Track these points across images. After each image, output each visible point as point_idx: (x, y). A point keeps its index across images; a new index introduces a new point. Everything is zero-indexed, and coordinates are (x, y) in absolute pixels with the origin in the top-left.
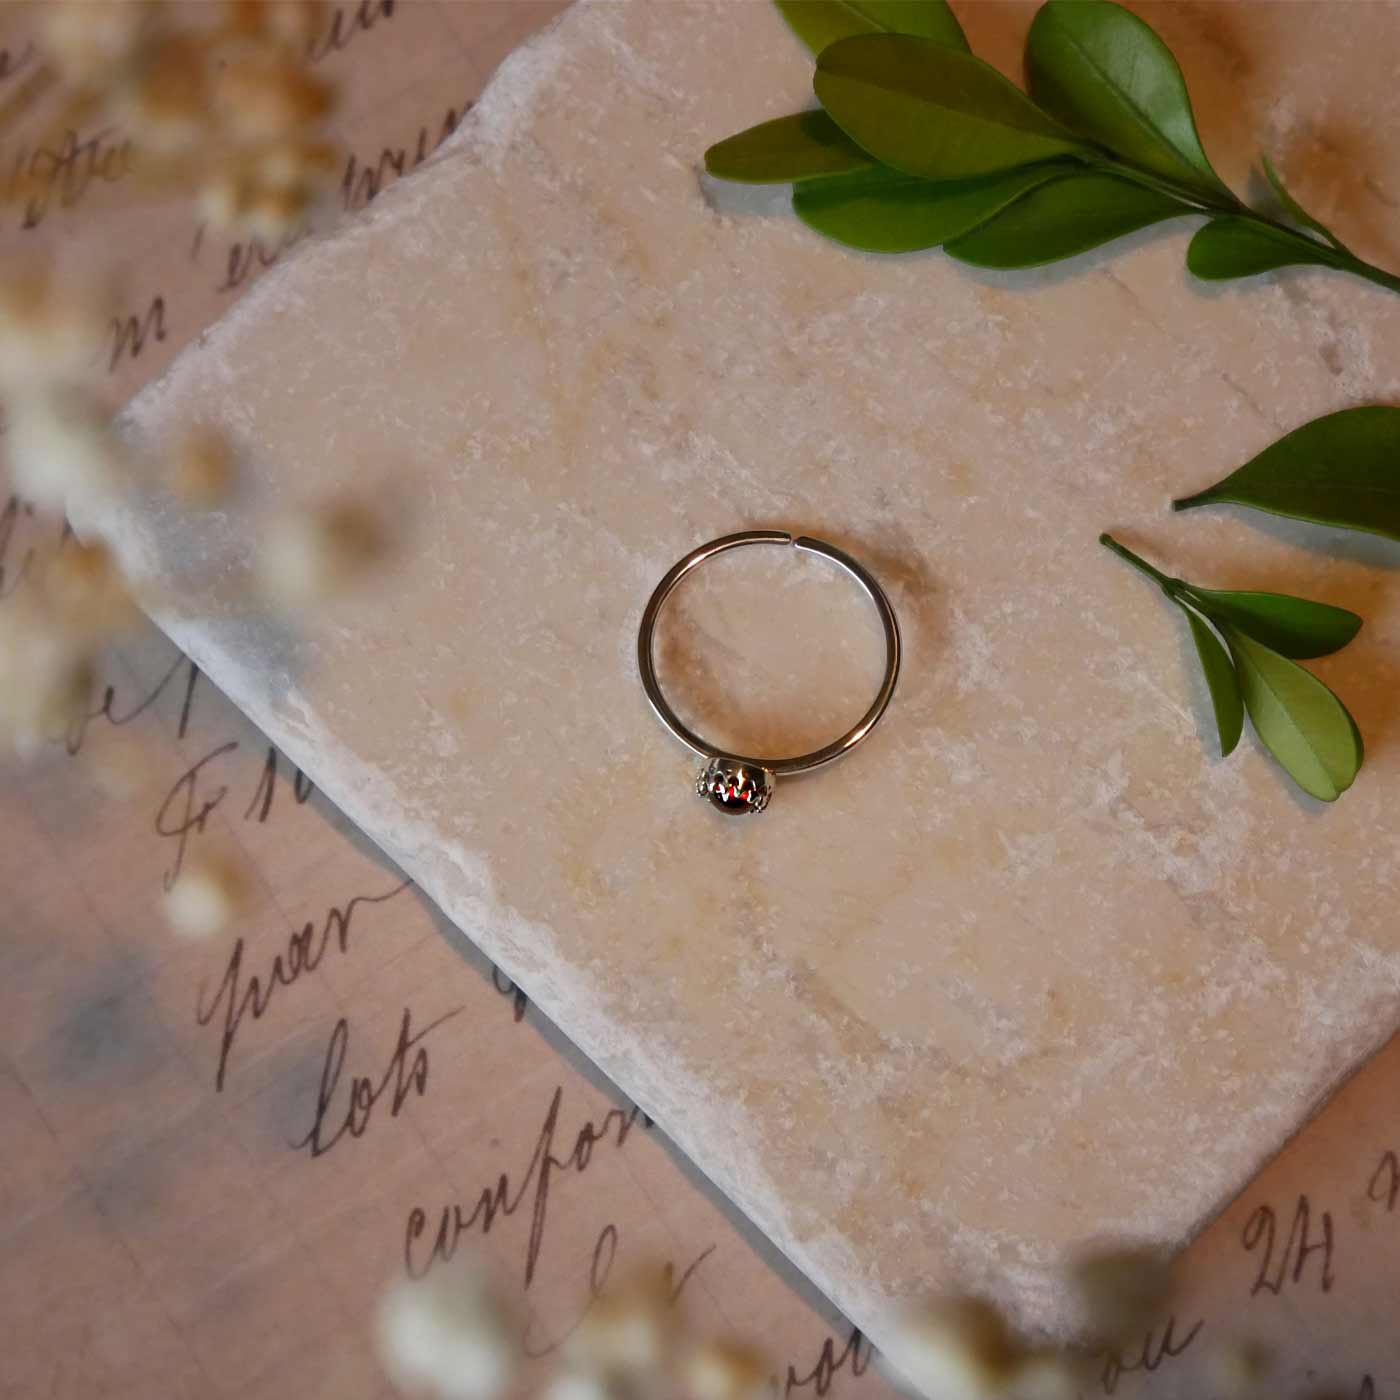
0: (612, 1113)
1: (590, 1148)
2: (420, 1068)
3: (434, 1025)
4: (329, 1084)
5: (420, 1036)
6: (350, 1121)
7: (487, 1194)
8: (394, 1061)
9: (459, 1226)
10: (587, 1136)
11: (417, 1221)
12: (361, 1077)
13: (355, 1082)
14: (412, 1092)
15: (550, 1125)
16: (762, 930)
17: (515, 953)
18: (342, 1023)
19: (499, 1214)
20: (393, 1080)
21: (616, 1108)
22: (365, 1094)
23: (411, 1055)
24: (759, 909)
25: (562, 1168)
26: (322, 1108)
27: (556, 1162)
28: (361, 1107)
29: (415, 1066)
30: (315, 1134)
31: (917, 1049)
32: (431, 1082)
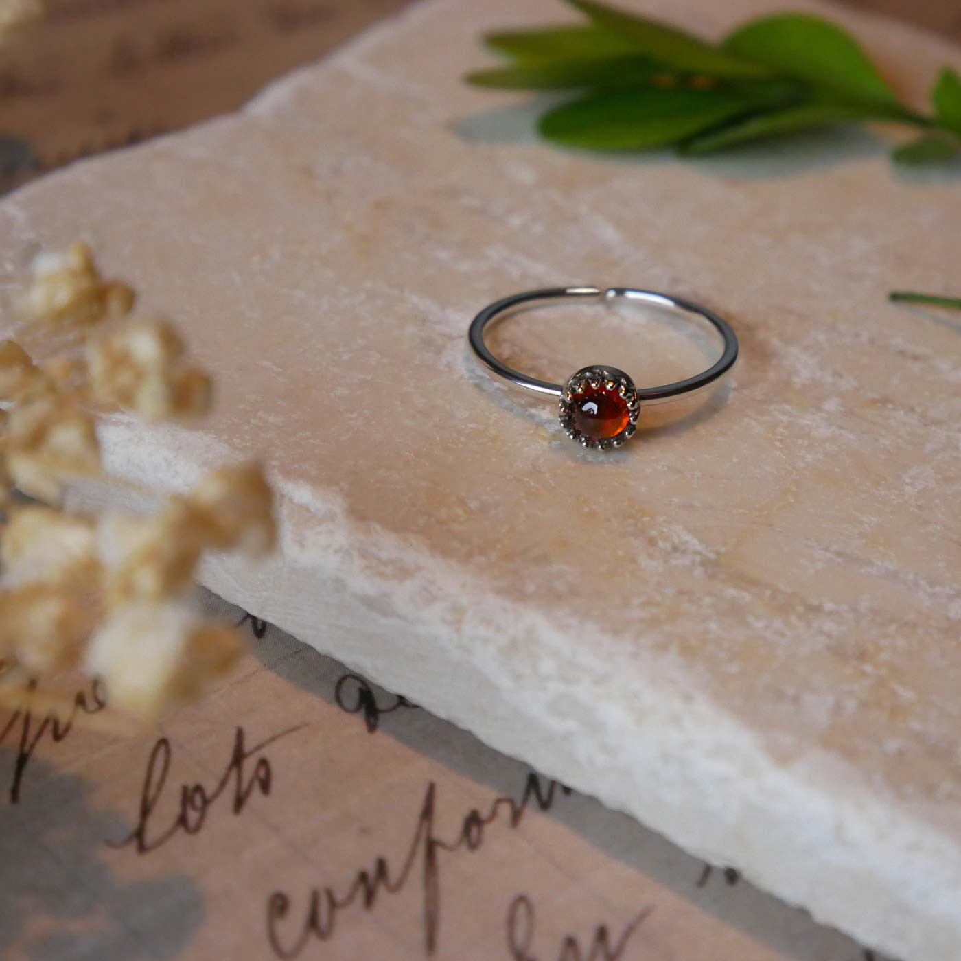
0: (499, 801)
1: (480, 832)
2: (262, 773)
3: (273, 739)
4: (152, 791)
5: (259, 748)
6: (182, 820)
7: (363, 877)
8: (230, 769)
9: (333, 904)
10: (473, 821)
11: (279, 905)
12: (191, 784)
13: (185, 789)
14: (256, 792)
15: (428, 812)
16: (654, 533)
17: (382, 568)
18: (163, 742)
19: (382, 892)
20: (232, 784)
21: (502, 796)
22: (198, 800)
23: (250, 765)
24: (646, 519)
25: (450, 849)
26: (146, 811)
27: (443, 845)
28: (194, 808)
29: (256, 772)
30: (139, 834)
31: (854, 610)
32: (276, 785)
